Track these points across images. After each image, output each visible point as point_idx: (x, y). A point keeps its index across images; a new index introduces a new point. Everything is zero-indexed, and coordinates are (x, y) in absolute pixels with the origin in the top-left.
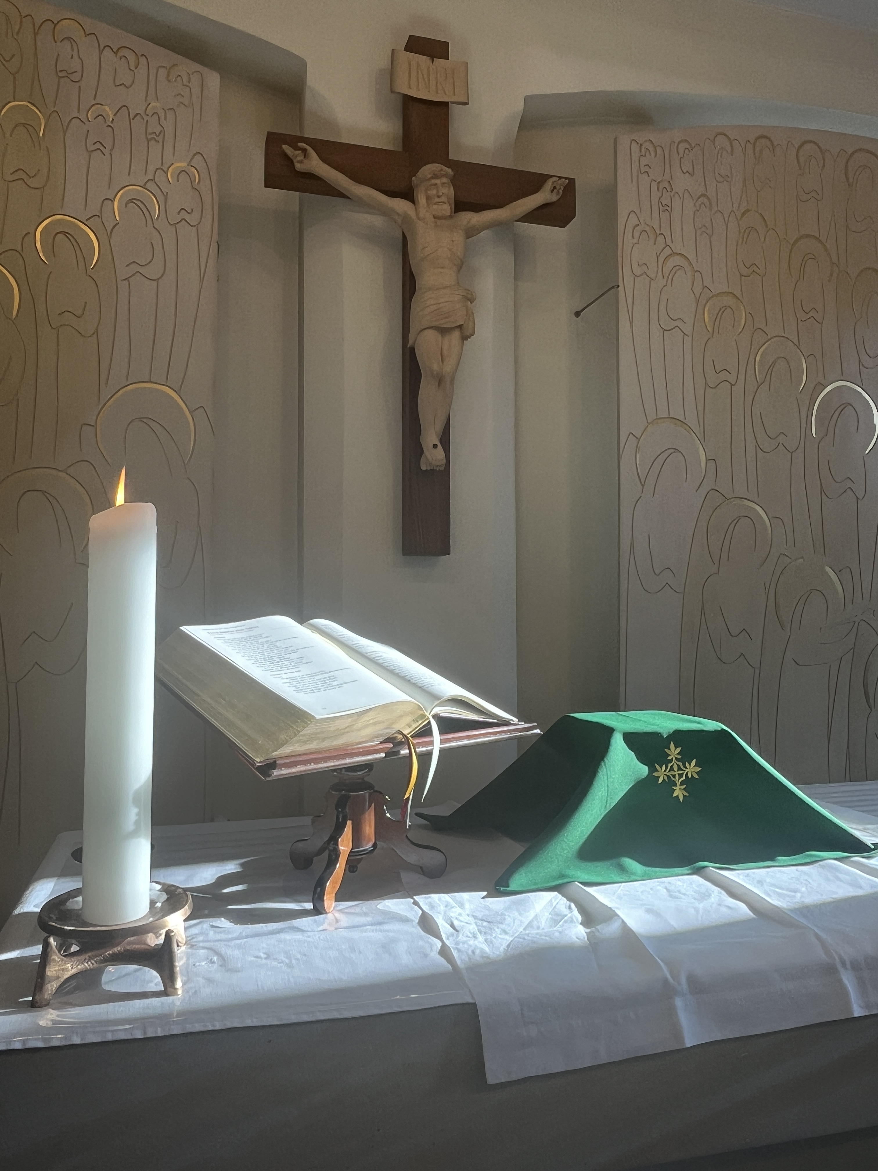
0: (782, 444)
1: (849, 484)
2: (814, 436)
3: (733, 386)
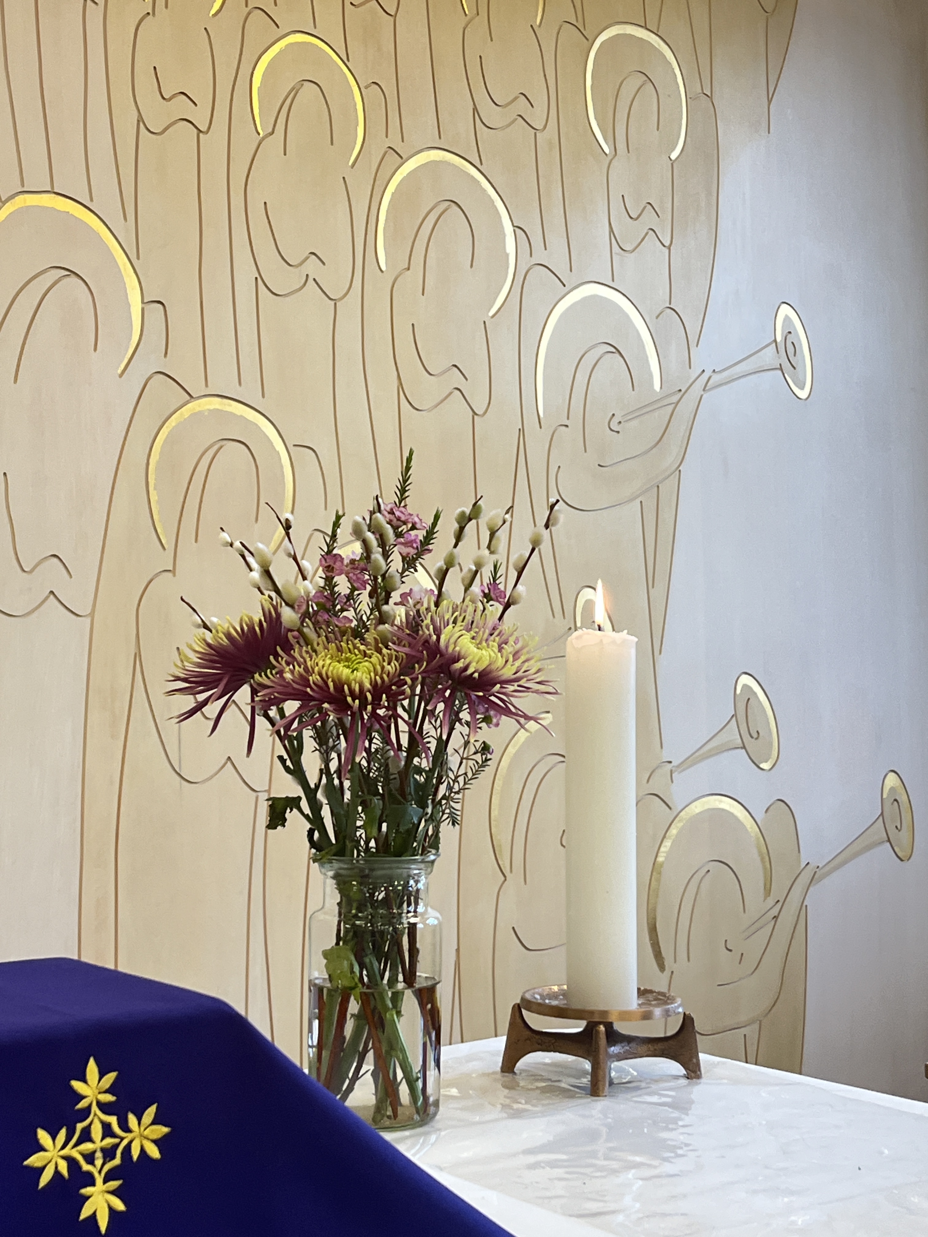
0: (314, 280)
1: (456, 379)
2: (384, 268)
3: (201, 135)
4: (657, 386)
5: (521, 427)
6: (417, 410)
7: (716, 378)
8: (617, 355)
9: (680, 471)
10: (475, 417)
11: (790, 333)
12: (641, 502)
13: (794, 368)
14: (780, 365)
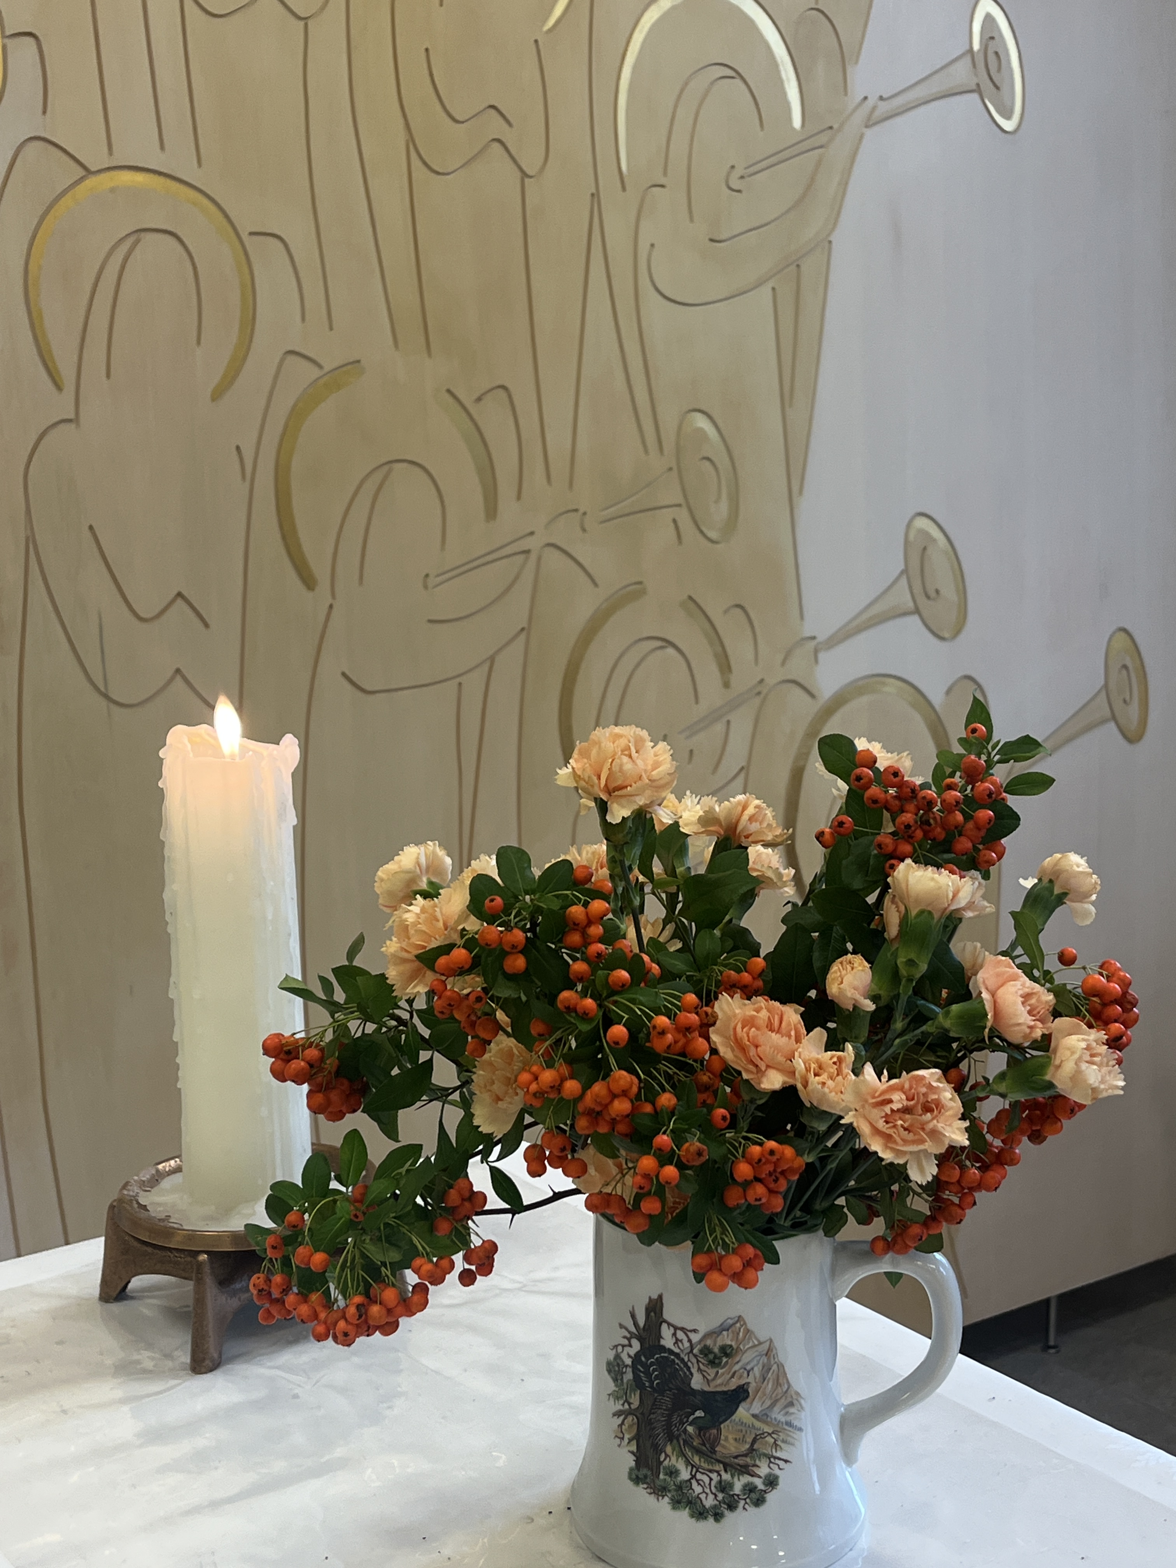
4: (797, 122)
5: (594, 191)
6: (438, 173)
7: (884, 108)
8: (738, 81)
9: (830, 242)
10: (527, 180)
11: (992, 38)
12: (773, 289)
13: (997, 88)
14: (978, 85)
